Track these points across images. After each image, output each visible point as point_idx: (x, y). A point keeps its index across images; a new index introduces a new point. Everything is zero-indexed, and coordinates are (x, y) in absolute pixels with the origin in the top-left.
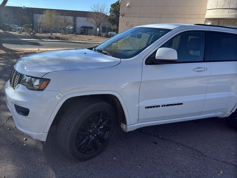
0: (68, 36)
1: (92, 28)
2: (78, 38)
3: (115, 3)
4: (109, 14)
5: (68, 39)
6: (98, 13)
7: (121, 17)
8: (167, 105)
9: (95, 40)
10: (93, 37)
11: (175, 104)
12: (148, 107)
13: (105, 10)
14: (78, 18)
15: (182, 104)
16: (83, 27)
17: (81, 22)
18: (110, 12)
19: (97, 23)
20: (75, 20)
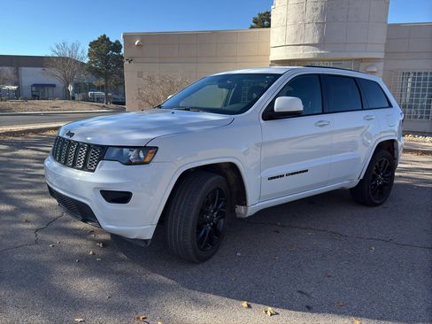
0: (9, 104)
1: (54, 86)
2: (31, 107)
3: (97, 39)
4: (86, 60)
5: (10, 109)
6: (64, 59)
7: (126, 63)
8: (292, 174)
9: (66, 108)
10: (60, 101)
11: (300, 172)
12: (272, 178)
13: (79, 52)
14: (23, 68)
15: (307, 171)
16: (34, 85)
17: (30, 76)
18: (89, 55)
19: (65, 76)
20: (17, 74)
